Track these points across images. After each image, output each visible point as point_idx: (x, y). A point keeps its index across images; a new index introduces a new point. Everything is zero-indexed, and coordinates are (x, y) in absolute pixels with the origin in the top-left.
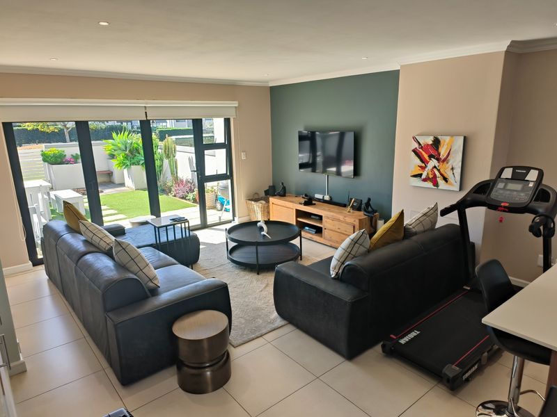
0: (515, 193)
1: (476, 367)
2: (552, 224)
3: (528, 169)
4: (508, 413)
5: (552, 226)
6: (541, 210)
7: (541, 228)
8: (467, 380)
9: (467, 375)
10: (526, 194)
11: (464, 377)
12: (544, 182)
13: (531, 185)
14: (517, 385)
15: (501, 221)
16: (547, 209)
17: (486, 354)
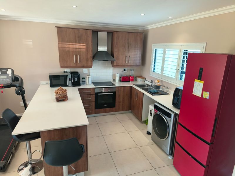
0: (5, 80)
1: (11, 156)
2: (23, 89)
3: (7, 69)
4: (30, 164)
5: (23, 90)
6: (17, 85)
7: (20, 92)
8: (9, 163)
9: (9, 162)
10: (10, 80)
11: (8, 163)
12: (15, 74)
13: (10, 75)
14: (30, 152)
15: (2, 92)
16: (19, 84)
17: (14, 148)
